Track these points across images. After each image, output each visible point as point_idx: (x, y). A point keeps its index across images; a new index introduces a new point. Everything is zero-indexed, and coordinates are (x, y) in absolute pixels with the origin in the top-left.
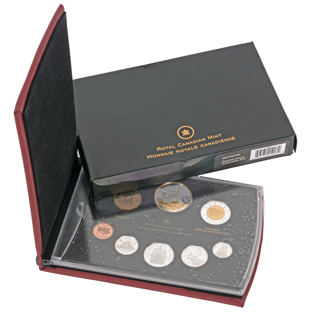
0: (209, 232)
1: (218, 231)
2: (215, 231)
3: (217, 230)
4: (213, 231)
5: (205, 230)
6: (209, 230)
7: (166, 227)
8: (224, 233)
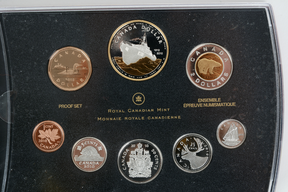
0: (206, 105)
1: (218, 103)
2: (214, 102)
3: (217, 100)
4: (211, 103)
5: (199, 103)
6: (205, 103)
7: (140, 110)
8: (228, 104)
